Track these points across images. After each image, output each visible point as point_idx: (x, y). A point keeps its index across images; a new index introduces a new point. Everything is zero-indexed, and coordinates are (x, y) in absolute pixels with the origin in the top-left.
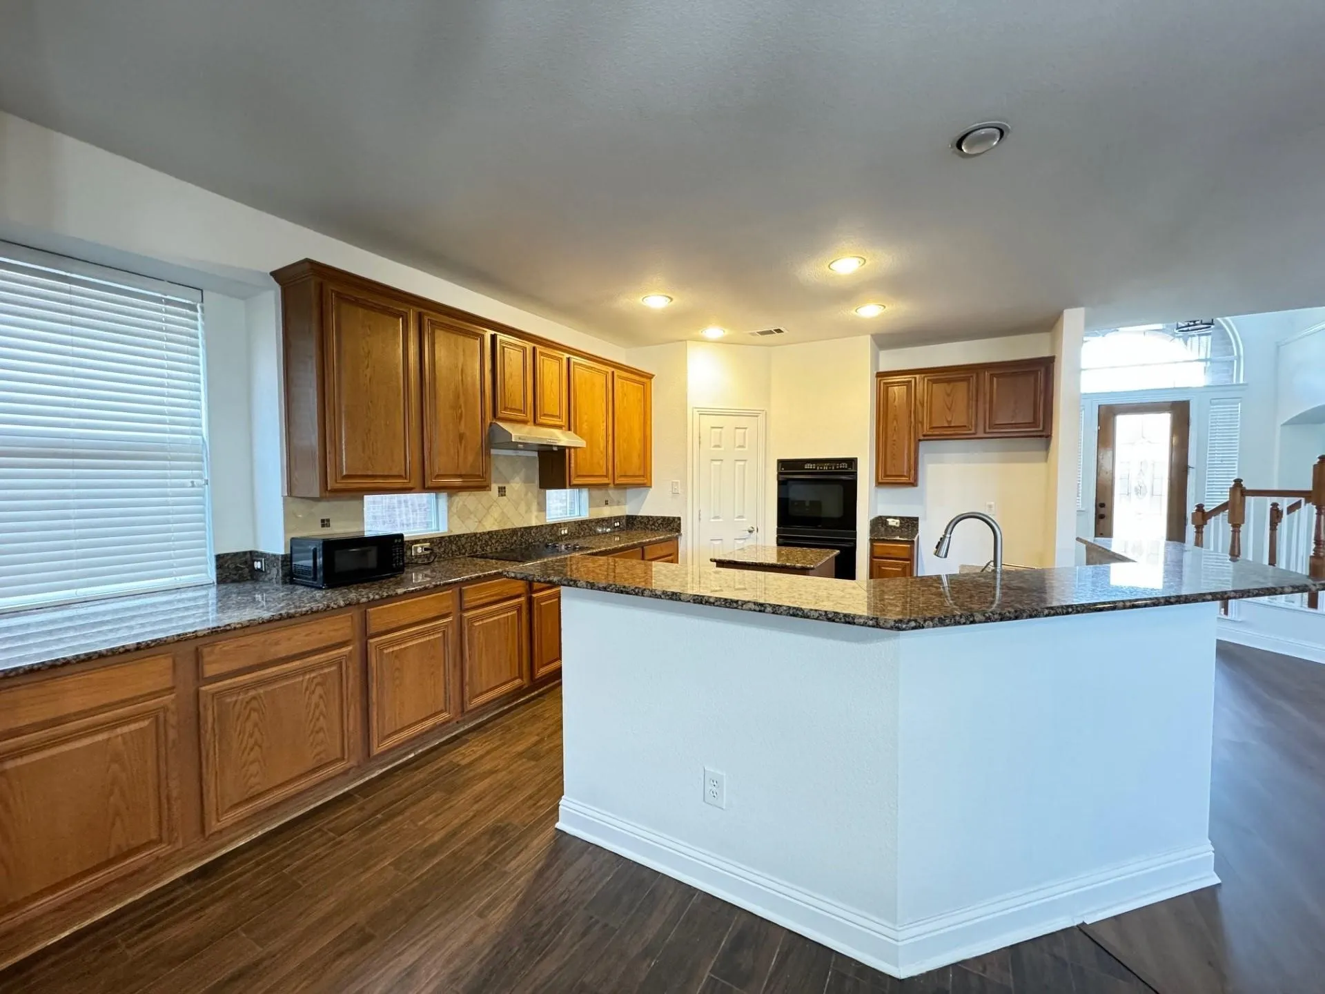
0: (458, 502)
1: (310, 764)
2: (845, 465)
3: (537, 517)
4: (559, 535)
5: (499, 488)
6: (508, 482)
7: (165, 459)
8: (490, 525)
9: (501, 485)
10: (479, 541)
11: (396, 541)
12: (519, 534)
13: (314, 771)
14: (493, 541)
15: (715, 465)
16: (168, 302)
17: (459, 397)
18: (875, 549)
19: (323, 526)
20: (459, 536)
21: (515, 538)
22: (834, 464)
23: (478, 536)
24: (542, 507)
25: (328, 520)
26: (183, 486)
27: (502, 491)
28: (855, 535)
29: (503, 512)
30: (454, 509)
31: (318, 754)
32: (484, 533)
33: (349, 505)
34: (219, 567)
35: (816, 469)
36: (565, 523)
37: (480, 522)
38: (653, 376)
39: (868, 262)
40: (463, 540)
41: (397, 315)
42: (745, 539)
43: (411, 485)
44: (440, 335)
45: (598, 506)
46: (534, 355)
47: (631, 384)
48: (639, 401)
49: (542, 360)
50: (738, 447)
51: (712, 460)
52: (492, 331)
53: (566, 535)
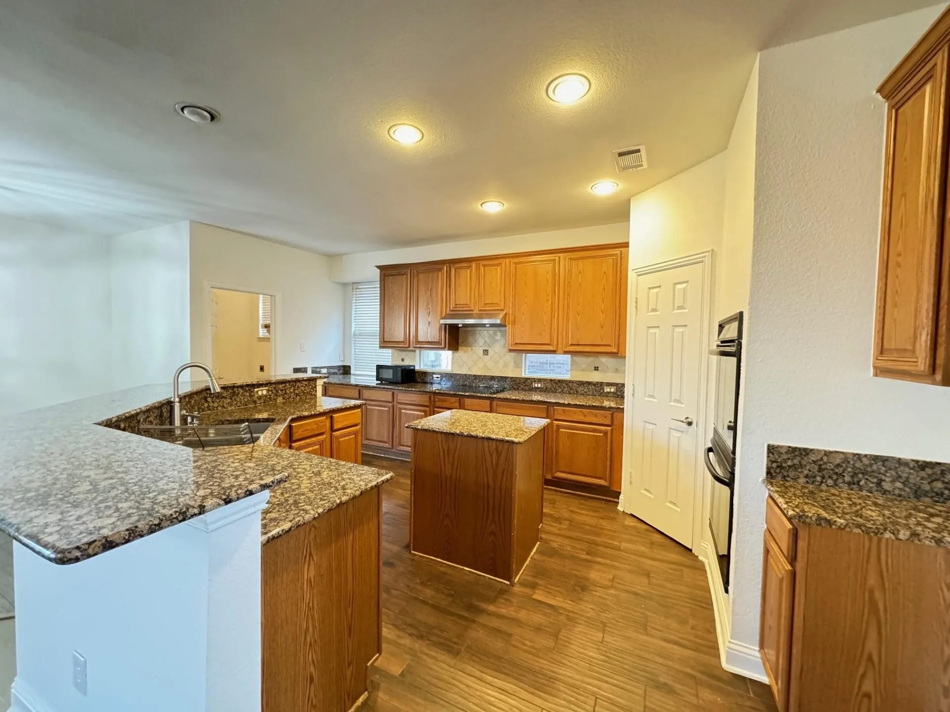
0: (457, 356)
3: (512, 371)
4: (533, 386)
5: (484, 350)
6: (491, 348)
8: (477, 371)
9: (484, 348)
10: (468, 379)
12: (496, 380)
14: (478, 381)
15: (650, 334)
17: (429, 303)
19: (403, 361)
20: (456, 374)
21: (493, 382)
23: (468, 376)
27: (486, 352)
29: (485, 365)
30: (455, 359)
32: (471, 375)
36: (540, 380)
37: (469, 369)
40: (459, 377)
41: (403, 275)
42: (682, 432)
43: (407, 346)
44: (421, 276)
45: (583, 370)
46: (478, 268)
47: (590, 261)
48: (605, 273)
49: (484, 270)
50: (677, 309)
51: (648, 327)
52: (448, 265)
53: (539, 388)
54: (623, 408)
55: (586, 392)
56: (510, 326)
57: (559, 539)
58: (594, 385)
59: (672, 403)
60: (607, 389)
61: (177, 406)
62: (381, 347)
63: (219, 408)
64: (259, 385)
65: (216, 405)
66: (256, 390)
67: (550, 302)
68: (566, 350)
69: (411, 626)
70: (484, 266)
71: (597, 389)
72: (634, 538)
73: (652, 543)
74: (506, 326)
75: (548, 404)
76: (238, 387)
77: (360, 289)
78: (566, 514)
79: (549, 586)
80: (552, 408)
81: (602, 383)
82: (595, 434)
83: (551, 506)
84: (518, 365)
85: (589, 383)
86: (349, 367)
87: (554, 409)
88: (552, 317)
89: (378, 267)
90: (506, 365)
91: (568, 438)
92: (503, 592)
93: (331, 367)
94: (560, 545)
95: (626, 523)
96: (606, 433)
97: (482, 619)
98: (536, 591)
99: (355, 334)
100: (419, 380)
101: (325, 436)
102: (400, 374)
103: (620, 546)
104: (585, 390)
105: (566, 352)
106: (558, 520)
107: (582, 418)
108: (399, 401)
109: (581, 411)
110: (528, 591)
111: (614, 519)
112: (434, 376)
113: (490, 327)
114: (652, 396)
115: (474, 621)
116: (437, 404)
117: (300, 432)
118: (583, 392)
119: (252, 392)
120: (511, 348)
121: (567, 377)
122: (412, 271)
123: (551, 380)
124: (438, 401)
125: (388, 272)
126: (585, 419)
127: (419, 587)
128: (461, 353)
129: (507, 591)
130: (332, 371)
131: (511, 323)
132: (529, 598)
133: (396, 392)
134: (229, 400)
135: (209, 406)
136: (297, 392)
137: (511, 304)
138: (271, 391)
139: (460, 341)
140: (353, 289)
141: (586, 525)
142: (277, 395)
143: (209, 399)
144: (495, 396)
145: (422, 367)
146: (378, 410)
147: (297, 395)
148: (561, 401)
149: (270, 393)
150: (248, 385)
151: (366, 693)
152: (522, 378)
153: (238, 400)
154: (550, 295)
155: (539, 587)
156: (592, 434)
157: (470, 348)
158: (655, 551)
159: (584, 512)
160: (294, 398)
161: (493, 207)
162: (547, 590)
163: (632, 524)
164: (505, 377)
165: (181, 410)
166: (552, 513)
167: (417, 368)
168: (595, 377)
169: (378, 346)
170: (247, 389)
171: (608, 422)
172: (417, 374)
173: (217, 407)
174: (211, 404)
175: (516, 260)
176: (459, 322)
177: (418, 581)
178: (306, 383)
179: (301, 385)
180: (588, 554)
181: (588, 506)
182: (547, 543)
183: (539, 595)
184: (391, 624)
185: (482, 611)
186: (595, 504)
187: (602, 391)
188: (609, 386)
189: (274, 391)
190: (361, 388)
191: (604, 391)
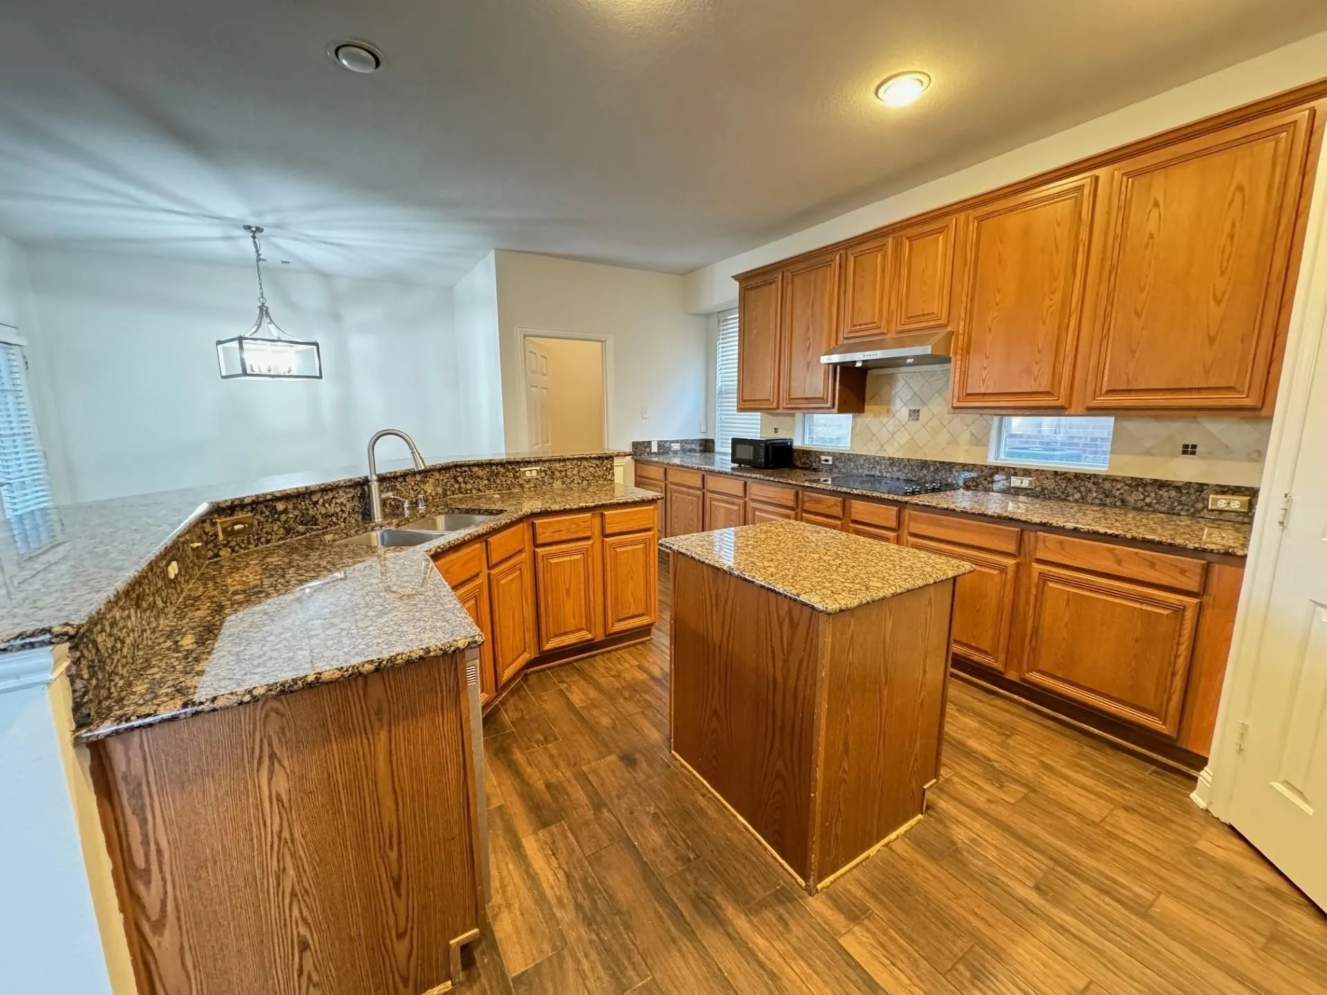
27: (915, 414)
41: (772, 283)
43: (774, 406)
44: (798, 280)
45: (1149, 452)
46: (898, 247)
47: (1192, 167)
48: (1240, 188)
49: (911, 245)
52: (843, 252)
54: (1245, 557)
55: (1149, 505)
56: (959, 357)
57: (978, 825)
58: (1178, 488)
60: (1222, 502)
61: (375, 486)
62: (740, 410)
63: (474, 491)
64: (527, 463)
65: (469, 487)
66: (522, 469)
67: (1058, 295)
68: (1094, 404)
69: (590, 889)
70: (910, 239)
71: (1183, 499)
72: (1211, 898)
73: (1275, 938)
74: (948, 360)
75: (1024, 526)
76: (497, 464)
77: (730, 319)
78: (1027, 769)
79: (892, 933)
80: (1032, 534)
81: (1201, 487)
82: (1145, 607)
83: (999, 739)
84: (980, 441)
85: (1161, 484)
86: (713, 441)
87: (1037, 538)
88: (1063, 328)
89: (736, 278)
90: (953, 441)
91: (1068, 604)
92: (785, 896)
93: (686, 442)
94: (973, 840)
95: (1202, 845)
96: (1179, 611)
97: (711, 938)
98: (856, 929)
99: (721, 393)
100: (798, 463)
101: (591, 542)
102: (762, 453)
103: (1152, 904)
104: (1148, 500)
105: (1093, 411)
106: (997, 776)
107: (1110, 567)
108: (753, 497)
109: (1110, 550)
110: (838, 920)
111: (1165, 821)
112: (823, 458)
115: (691, 935)
116: (807, 506)
117: (548, 532)
118: (1140, 504)
119: (517, 472)
120: (956, 404)
121: (1099, 467)
122: (785, 274)
123: (1056, 473)
124: (808, 501)
125: (750, 282)
126: (1119, 568)
127: (647, 821)
128: (868, 419)
129: (791, 900)
130: (689, 447)
131: (960, 352)
132: (832, 938)
133: (749, 482)
134: (486, 482)
135: (460, 487)
136: (582, 474)
137: (963, 313)
138: (544, 471)
139: (868, 395)
140: (719, 321)
141: (1069, 810)
142: (552, 478)
143: (460, 479)
144: (906, 499)
145: (806, 442)
146: (726, 508)
147: (583, 479)
148: (1058, 521)
149: (543, 474)
150: (510, 463)
151: (449, 983)
152: (986, 467)
153: (498, 481)
154: (1062, 277)
155: (866, 922)
156: (1138, 606)
157: (886, 407)
158: (1277, 966)
159: (1080, 777)
160: (579, 484)
162: (884, 939)
163: (1220, 854)
164: (950, 463)
165: (381, 492)
166: (992, 756)
167: (797, 444)
168: (1185, 471)
169: (736, 408)
170: (510, 467)
171: (1193, 584)
172: (795, 454)
173: (471, 490)
174: (463, 485)
175: (981, 211)
176: (859, 357)
177: (652, 810)
178: (597, 462)
179: (590, 465)
180: (1037, 888)
181: (1100, 766)
182: (940, 821)
183: (857, 943)
184: (565, 872)
185: (720, 922)
186: (1125, 766)
187: (1199, 506)
188: (1223, 493)
189: (549, 472)
190: (705, 473)
191: (1206, 507)
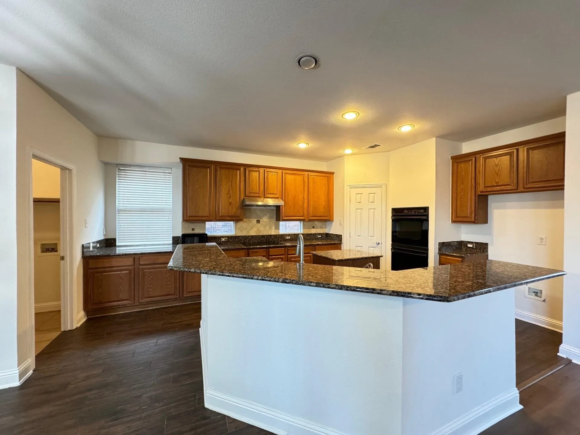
0: (239, 225)
1: (165, 293)
2: (422, 211)
3: (274, 231)
4: (286, 239)
5: (257, 220)
6: (261, 218)
7: (163, 212)
8: (253, 233)
9: (258, 219)
10: (247, 238)
11: (205, 236)
12: (266, 237)
13: (167, 295)
14: (254, 239)
15: (358, 211)
16: (165, 173)
17: (230, 190)
18: (441, 259)
19: (192, 230)
20: (239, 236)
21: (263, 239)
22: (417, 210)
23: (247, 236)
24: (277, 228)
25: (194, 229)
26: (167, 219)
28: (427, 250)
30: (237, 227)
31: (168, 291)
32: (249, 236)
33: (201, 225)
34: (173, 240)
35: (409, 213)
36: (289, 234)
37: (248, 232)
38: (334, 173)
39: (361, 115)
40: (241, 238)
42: (375, 247)
50: (370, 203)
51: (357, 209)
53: (289, 239)
59: (369, 238)
113: (273, 207)
114: (360, 236)
161: (302, 145)
